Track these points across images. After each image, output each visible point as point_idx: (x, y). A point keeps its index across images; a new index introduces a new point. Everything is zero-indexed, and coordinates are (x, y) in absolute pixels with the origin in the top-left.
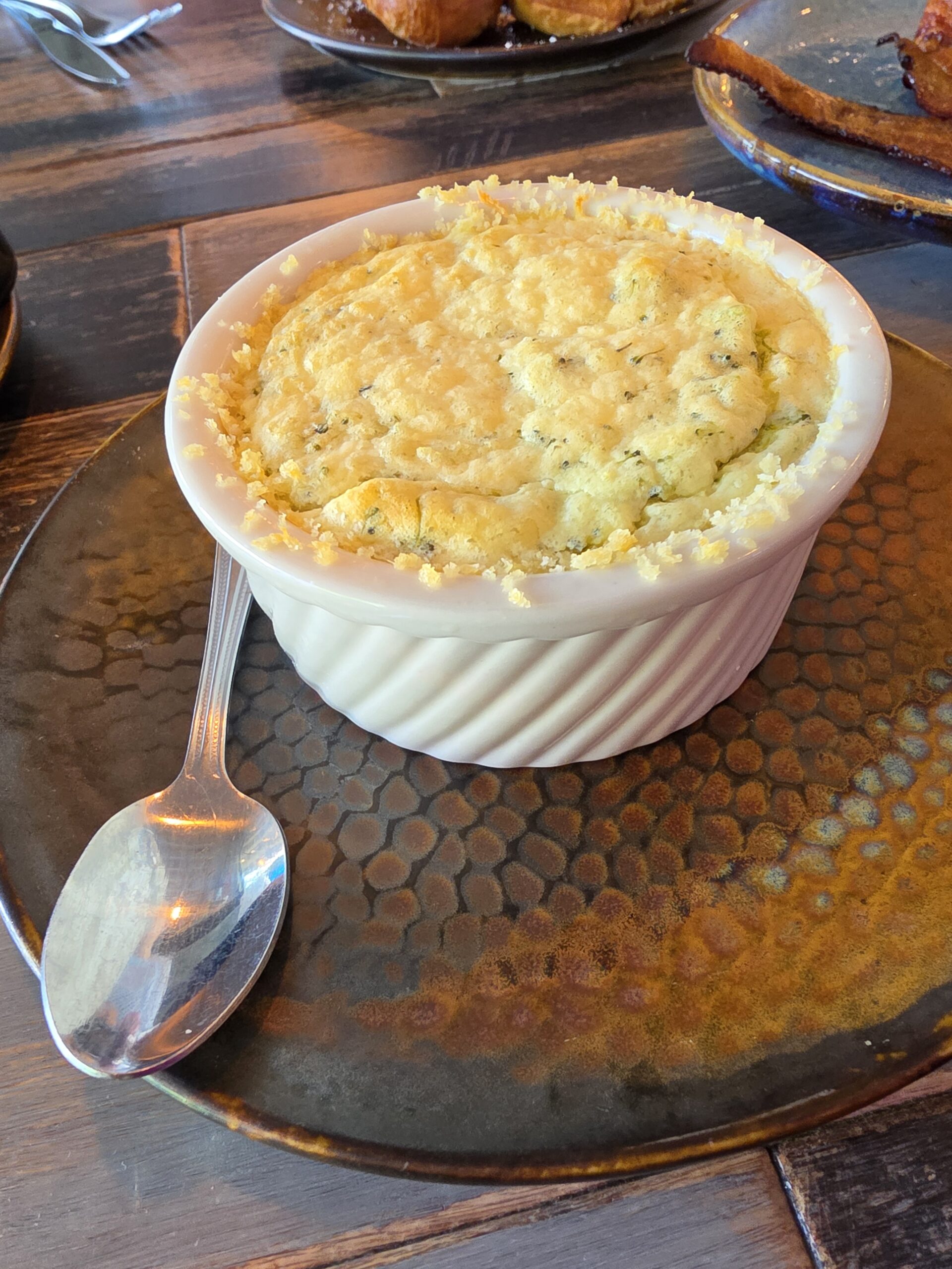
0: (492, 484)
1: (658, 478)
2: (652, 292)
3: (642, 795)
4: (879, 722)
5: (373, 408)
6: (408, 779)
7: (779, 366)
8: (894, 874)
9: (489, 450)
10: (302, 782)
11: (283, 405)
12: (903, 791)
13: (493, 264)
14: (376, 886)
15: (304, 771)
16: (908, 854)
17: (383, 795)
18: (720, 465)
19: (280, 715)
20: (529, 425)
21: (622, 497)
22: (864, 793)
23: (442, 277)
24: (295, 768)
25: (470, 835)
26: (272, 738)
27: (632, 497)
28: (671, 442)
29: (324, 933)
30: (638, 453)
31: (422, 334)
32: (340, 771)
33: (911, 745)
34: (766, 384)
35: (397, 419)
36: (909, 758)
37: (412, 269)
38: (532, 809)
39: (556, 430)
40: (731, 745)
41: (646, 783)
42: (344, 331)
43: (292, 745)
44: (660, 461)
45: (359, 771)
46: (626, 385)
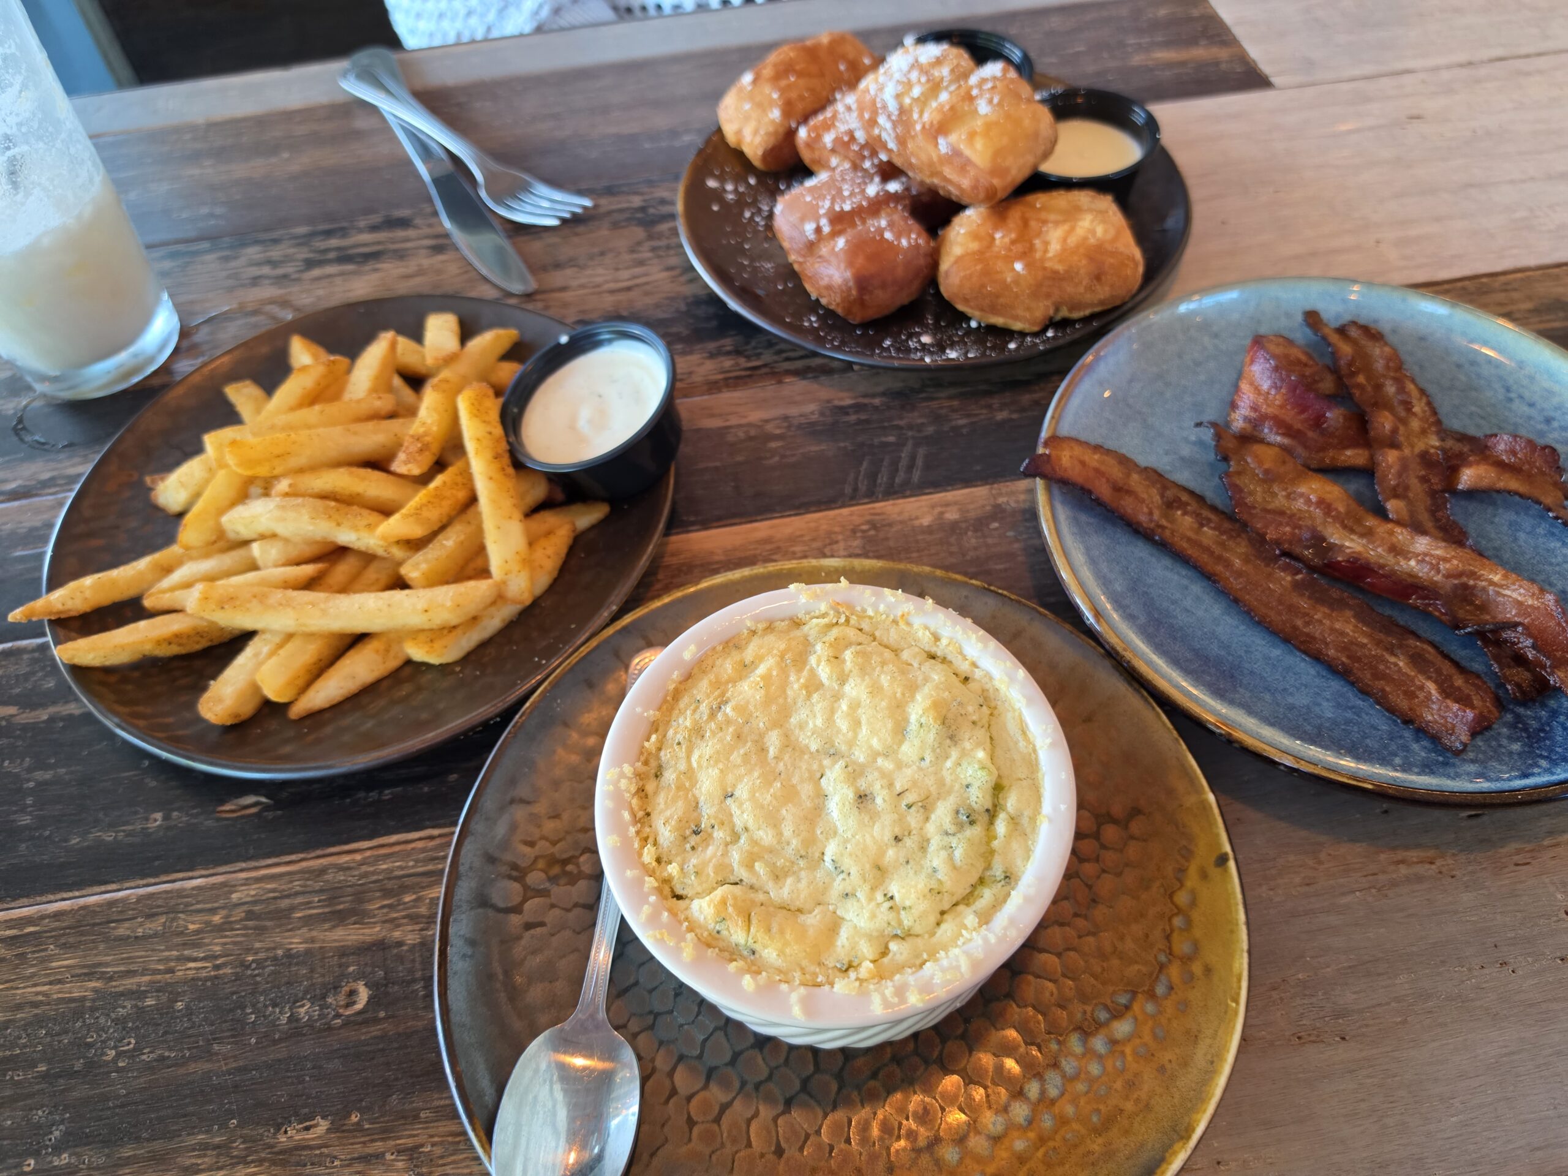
0: (799, 904)
1: (900, 923)
2: (931, 737)
3: (880, 1075)
4: (1053, 1042)
5: (731, 815)
6: (726, 1035)
7: (1001, 826)
8: (1028, 1166)
9: (801, 869)
10: (654, 1024)
11: (674, 800)
12: (1053, 1102)
13: (830, 678)
14: (695, 1118)
15: (657, 1015)
16: (1040, 1154)
17: (708, 1044)
18: (943, 913)
19: (643, 964)
20: (831, 850)
21: (875, 934)
22: (1027, 1099)
23: (796, 683)
24: (651, 1012)
25: (762, 1088)
26: (636, 983)
27: (881, 934)
28: (913, 896)
29: (658, 1149)
30: (892, 898)
31: (773, 742)
32: (681, 1020)
33: (1069, 1066)
34: (988, 843)
35: (746, 829)
36: (1064, 1076)
37: (775, 673)
38: (805, 1074)
39: (847, 863)
40: (949, 1043)
41: (886, 1065)
42: (720, 734)
43: (651, 991)
44: (904, 908)
45: (693, 1022)
46: (897, 831)
